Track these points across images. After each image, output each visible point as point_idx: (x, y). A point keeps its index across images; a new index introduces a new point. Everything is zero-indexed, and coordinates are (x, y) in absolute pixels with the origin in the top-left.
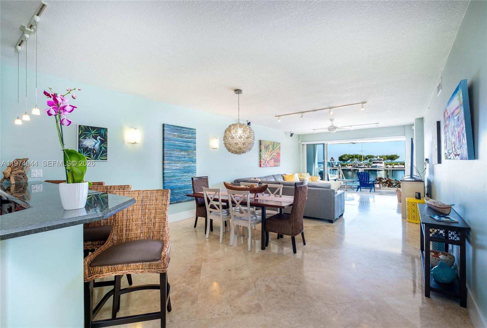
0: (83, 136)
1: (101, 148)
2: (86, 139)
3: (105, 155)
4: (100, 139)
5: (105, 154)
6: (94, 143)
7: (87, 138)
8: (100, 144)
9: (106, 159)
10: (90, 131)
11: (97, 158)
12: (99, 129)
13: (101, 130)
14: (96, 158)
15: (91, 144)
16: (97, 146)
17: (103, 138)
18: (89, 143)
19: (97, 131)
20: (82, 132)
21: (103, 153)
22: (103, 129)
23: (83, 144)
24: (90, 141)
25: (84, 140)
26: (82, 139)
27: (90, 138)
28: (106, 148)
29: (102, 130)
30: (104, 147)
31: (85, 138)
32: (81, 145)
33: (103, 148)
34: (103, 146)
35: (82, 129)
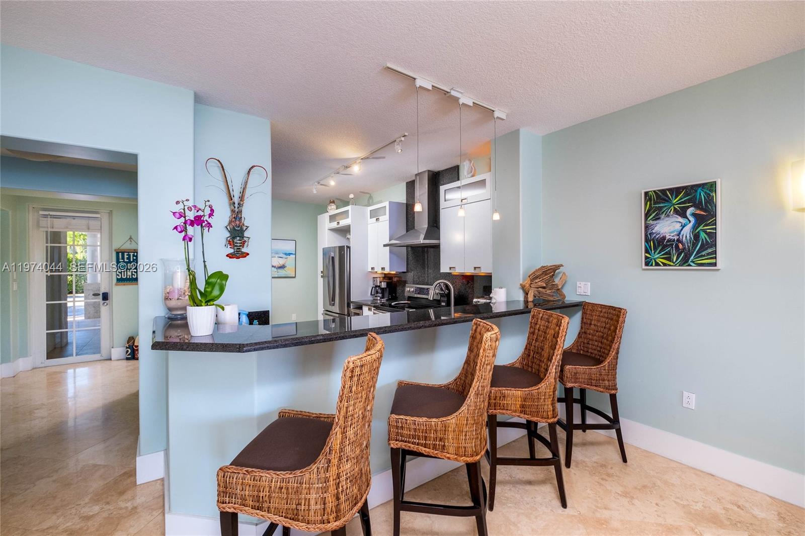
0: (654, 215)
1: (697, 237)
2: (659, 218)
3: (708, 254)
4: (694, 215)
5: (710, 251)
6: (678, 227)
7: (663, 216)
8: (695, 228)
9: (715, 264)
10: (668, 200)
11: (687, 261)
12: (690, 190)
13: (696, 191)
14: (685, 261)
15: (672, 230)
16: (687, 231)
17: (702, 209)
18: (668, 227)
19: (686, 195)
20: (650, 204)
21: (703, 248)
22: (702, 186)
23: (654, 231)
24: (669, 222)
25: (655, 222)
26: (651, 222)
27: (668, 216)
28: (713, 236)
29: (699, 190)
30: (706, 233)
31: (657, 218)
32: (650, 234)
33: (703, 235)
34: (705, 231)
35: (650, 200)
